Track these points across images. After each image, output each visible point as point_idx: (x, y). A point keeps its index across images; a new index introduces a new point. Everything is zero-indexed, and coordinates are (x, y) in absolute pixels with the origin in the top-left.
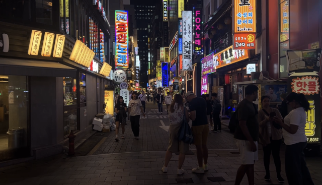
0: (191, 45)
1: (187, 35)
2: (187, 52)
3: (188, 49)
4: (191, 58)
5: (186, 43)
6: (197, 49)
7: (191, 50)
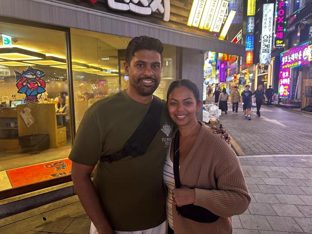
0: (271, 39)
1: (268, 28)
2: (267, 46)
3: (267, 43)
4: (270, 52)
5: (266, 37)
6: (278, 42)
7: (271, 44)
